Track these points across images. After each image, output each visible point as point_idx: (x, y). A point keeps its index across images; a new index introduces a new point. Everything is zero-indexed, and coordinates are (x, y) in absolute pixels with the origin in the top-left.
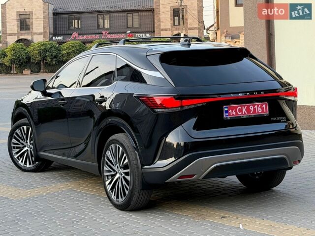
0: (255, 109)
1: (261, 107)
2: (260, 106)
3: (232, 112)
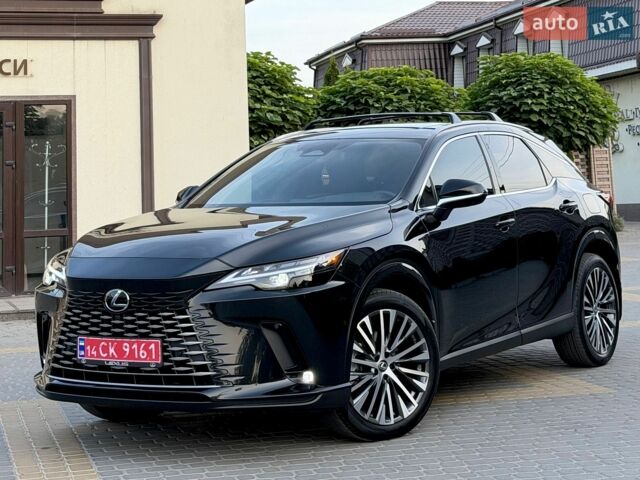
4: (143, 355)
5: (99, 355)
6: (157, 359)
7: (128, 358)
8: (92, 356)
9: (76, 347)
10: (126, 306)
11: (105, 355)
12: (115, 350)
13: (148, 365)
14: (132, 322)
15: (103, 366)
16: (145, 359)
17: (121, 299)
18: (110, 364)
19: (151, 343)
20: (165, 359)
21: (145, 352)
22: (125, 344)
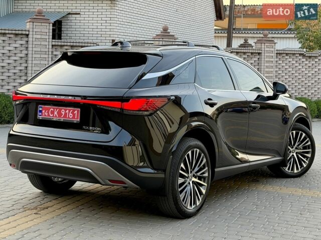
0: (66, 114)
1: (72, 113)
2: (71, 111)
3: (45, 112)
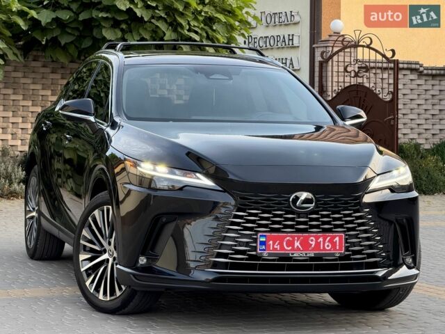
4: (328, 246)
5: (282, 248)
6: (340, 249)
7: (313, 250)
8: (274, 249)
9: (256, 242)
10: (312, 206)
11: (290, 248)
12: (300, 244)
13: (333, 255)
14: (316, 220)
15: (287, 258)
16: (330, 250)
17: (307, 201)
18: (295, 255)
19: (335, 237)
20: (347, 249)
21: (331, 244)
22: (312, 238)
